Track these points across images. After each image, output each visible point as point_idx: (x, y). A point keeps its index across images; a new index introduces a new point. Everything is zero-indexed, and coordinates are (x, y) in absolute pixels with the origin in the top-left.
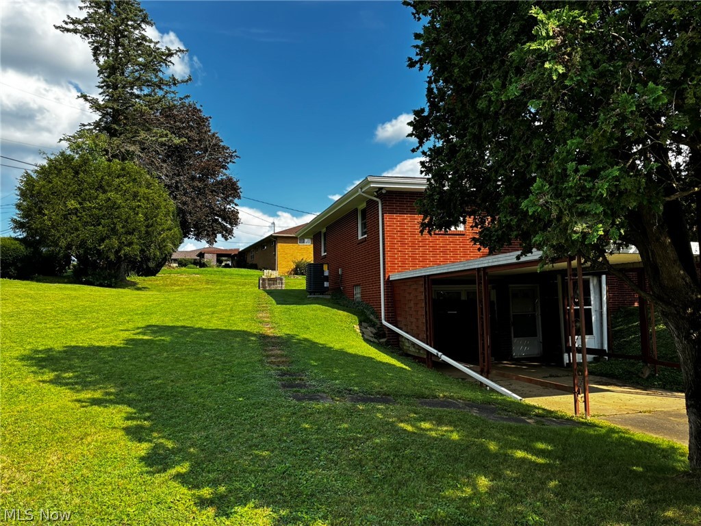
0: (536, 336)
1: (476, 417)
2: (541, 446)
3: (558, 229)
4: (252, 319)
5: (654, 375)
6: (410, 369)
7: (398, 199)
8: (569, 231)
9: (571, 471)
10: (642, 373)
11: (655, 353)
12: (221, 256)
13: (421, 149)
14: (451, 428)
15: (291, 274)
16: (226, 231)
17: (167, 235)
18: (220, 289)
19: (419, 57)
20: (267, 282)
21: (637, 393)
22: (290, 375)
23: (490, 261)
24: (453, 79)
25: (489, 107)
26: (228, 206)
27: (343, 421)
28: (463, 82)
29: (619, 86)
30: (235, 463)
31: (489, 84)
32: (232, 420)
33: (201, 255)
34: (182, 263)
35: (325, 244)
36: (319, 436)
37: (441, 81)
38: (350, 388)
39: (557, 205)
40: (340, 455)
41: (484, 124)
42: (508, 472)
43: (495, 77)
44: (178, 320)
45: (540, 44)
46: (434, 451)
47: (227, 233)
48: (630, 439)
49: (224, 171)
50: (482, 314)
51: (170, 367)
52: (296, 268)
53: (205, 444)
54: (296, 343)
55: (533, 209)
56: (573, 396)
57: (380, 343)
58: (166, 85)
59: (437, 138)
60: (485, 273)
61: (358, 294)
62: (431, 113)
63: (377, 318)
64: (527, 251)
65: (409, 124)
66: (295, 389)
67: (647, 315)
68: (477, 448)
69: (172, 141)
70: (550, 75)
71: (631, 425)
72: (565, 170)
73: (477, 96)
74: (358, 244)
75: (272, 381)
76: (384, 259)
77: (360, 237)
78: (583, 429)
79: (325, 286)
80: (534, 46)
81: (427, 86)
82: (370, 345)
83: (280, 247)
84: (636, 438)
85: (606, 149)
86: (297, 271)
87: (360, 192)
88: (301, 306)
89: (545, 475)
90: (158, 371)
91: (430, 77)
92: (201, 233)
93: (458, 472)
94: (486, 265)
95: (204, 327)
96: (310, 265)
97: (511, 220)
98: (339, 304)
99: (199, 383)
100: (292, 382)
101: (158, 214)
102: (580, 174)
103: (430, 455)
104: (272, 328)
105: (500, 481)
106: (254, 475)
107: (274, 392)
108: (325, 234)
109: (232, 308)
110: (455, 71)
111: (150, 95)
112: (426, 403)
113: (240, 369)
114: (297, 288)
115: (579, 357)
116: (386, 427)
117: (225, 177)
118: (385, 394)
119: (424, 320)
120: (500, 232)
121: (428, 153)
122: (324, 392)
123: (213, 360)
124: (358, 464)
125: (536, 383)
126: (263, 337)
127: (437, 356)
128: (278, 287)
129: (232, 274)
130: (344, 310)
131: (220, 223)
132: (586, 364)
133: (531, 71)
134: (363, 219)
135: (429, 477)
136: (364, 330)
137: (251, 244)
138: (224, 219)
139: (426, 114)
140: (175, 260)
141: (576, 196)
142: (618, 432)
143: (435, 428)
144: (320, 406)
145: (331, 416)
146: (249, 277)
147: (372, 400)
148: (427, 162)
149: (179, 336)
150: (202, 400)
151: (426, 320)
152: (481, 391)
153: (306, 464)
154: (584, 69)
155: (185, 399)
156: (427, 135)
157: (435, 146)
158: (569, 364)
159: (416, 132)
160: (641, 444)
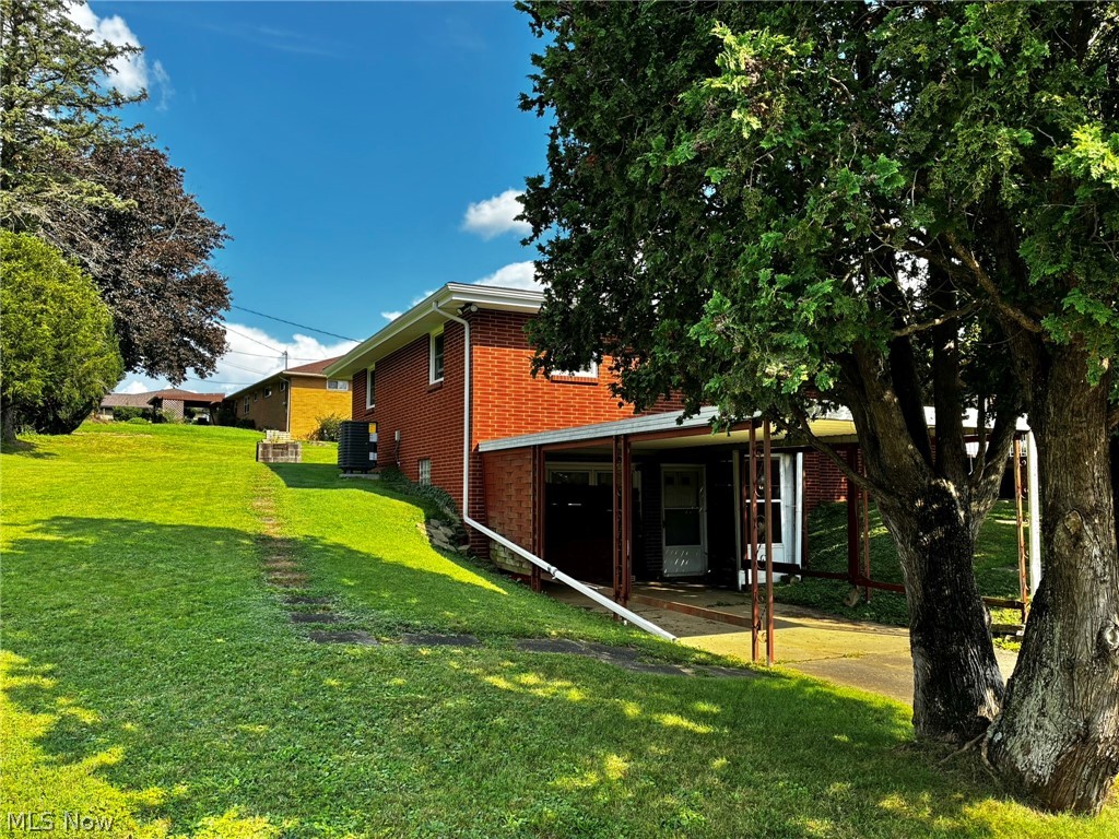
0: (699, 544)
1: (607, 666)
2: (703, 707)
3: (743, 370)
4: (244, 510)
5: (864, 602)
6: (505, 593)
7: (495, 323)
8: (758, 374)
9: (745, 743)
10: (848, 599)
11: (868, 570)
12: (191, 406)
13: (536, 242)
14: (568, 684)
15: (312, 438)
16: (203, 362)
17: (95, 364)
18: (189, 459)
19: (538, 95)
20: (271, 450)
21: (841, 629)
22: (307, 602)
23: (635, 425)
24: (592, 130)
25: (645, 176)
26: (208, 321)
27: (393, 674)
28: (607, 136)
29: (836, 157)
30: (205, 746)
31: (646, 141)
32: (203, 674)
33: (157, 402)
34: (120, 415)
35: (372, 390)
36: (354, 699)
37: (572, 136)
38: (407, 622)
39: (742, 333)
40: (387, 728)
41: (636, 206)
42: (653, 748)
43: (655, 131)
44: (110, 509)
45: (727, 81)
46: (540, 719)
47: (205, 367)
48: (831, 695)
49: (204, 260)
50: (620, 507)
51: (92, 588)
52: (322, 429)
53: (153, 715)
54: (319, 551)
55: (706, 338)
56: (749, 634)
57: (458, 552)
58: (102, 104)
59: (562, 225)
60: (627, 444)
61: (425, 472)
62: (554, 185)
63: (455, 512)
64: (693, 410)
65: (518, 199)
66: (314, 624)
67: (859, 514)
68: (607, 713)
69: (111, 203)
70: (739, 131)
71: (831, 675)
72: (756, 280)
73: (627, 161)
74: (430, 392)
75: (277, 610)
76: (470, 417)
77: (432, 381)
78: (764, 681)
79: (371, 459)
80: (717, 83)
81: (549, 143)
82: (442, 554)
83: (296, 393)
84: (838, 693)
85: (815, 254)
86: (323, 435)
87: (434, 307)
88: (329, 491)
89: (708, 749)
90: (71, 595)
91: (555, 129)
92: (157, 363)
93: (576, 751)
94: (629, 431)
95: (157, 522)
96: (346, 423)
97: (670, 357)
98: (393, 489)
99: (145, 615)
100: (309, 613)
101: (80, 327)
102: (777, 287)
103: (534, 725)
104: (278, 525)
105: (639, 761)
106: (239, 765)
107: (278, 628)
108: (373, 374)
109: (209, 491)
110: (595, 117)
111: (71, 122)
112: (529, 645)
113: (219, 592)
114: (322, 462)
115: (762, 576)
116: (465, 683)
117: (204, 271)
118: (464, 632)
119: (531, 515)
120: (653, 376)
121: (547, 248)
122: (364, 629)
123: (173, 576)
124: (417, 743)
125: (698, 613)
126: (263, 540)
127: (548, 573)
128: (290, 458)
129: (210, 436)
130: (401, 499)
131: (192, 350)
132: (771, 587)
133: (712, 124)
134: (437, 354)
135: (531, 759)
136: (433, 531)
137: (245, 387)
138: (200, 342)
139: (546, 185)
140: (109, 409)
141: (770, 322)
142: (812, 685)
143: (542, 682)
144: (358, 651)
145: (375, 666)
146: (239, 443)
147: (443, 641)
148: (545, 263)
149: (112, 535)
150: (150, 643)
151: (534, 516)
152: (615, 627)
153: (330, 744)
154: (788, 126)
155: (119, 642)
156: (546, 219)
157: (558, 238)
158: (746, 587)
159: (530, 214)
160: (844, 702)
